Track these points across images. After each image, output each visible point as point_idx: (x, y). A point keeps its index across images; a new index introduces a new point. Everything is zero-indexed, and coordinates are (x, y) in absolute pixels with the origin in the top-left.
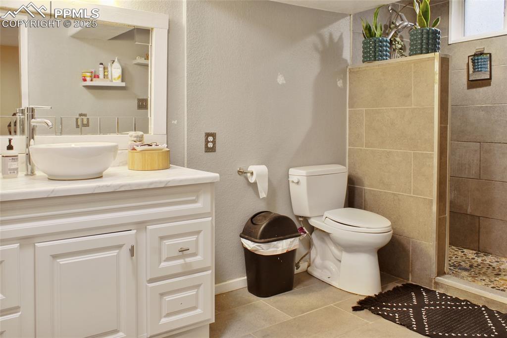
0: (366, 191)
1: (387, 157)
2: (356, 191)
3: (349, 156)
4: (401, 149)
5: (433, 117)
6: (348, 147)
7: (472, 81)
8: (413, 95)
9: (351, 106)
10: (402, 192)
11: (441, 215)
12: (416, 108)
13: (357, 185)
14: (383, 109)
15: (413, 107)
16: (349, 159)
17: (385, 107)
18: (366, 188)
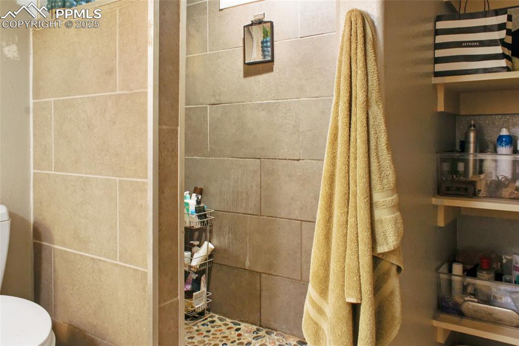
0: (56, 253)
1: (83, 189)
2: (43, 253)
3: (34, 187)
4: (101, 175)
5: (146, 111)
6: (32, 171)
7: (249, 64)
8: (117, 70)
9: (36, 96)
10: (104, 256)
11: (165, 301)
12: (122, 94)
13: (44, 242)
14: (77, 98)
15: (118, 92)
16: (34, 192)
17: (80, 94)
18: (56, 247)
